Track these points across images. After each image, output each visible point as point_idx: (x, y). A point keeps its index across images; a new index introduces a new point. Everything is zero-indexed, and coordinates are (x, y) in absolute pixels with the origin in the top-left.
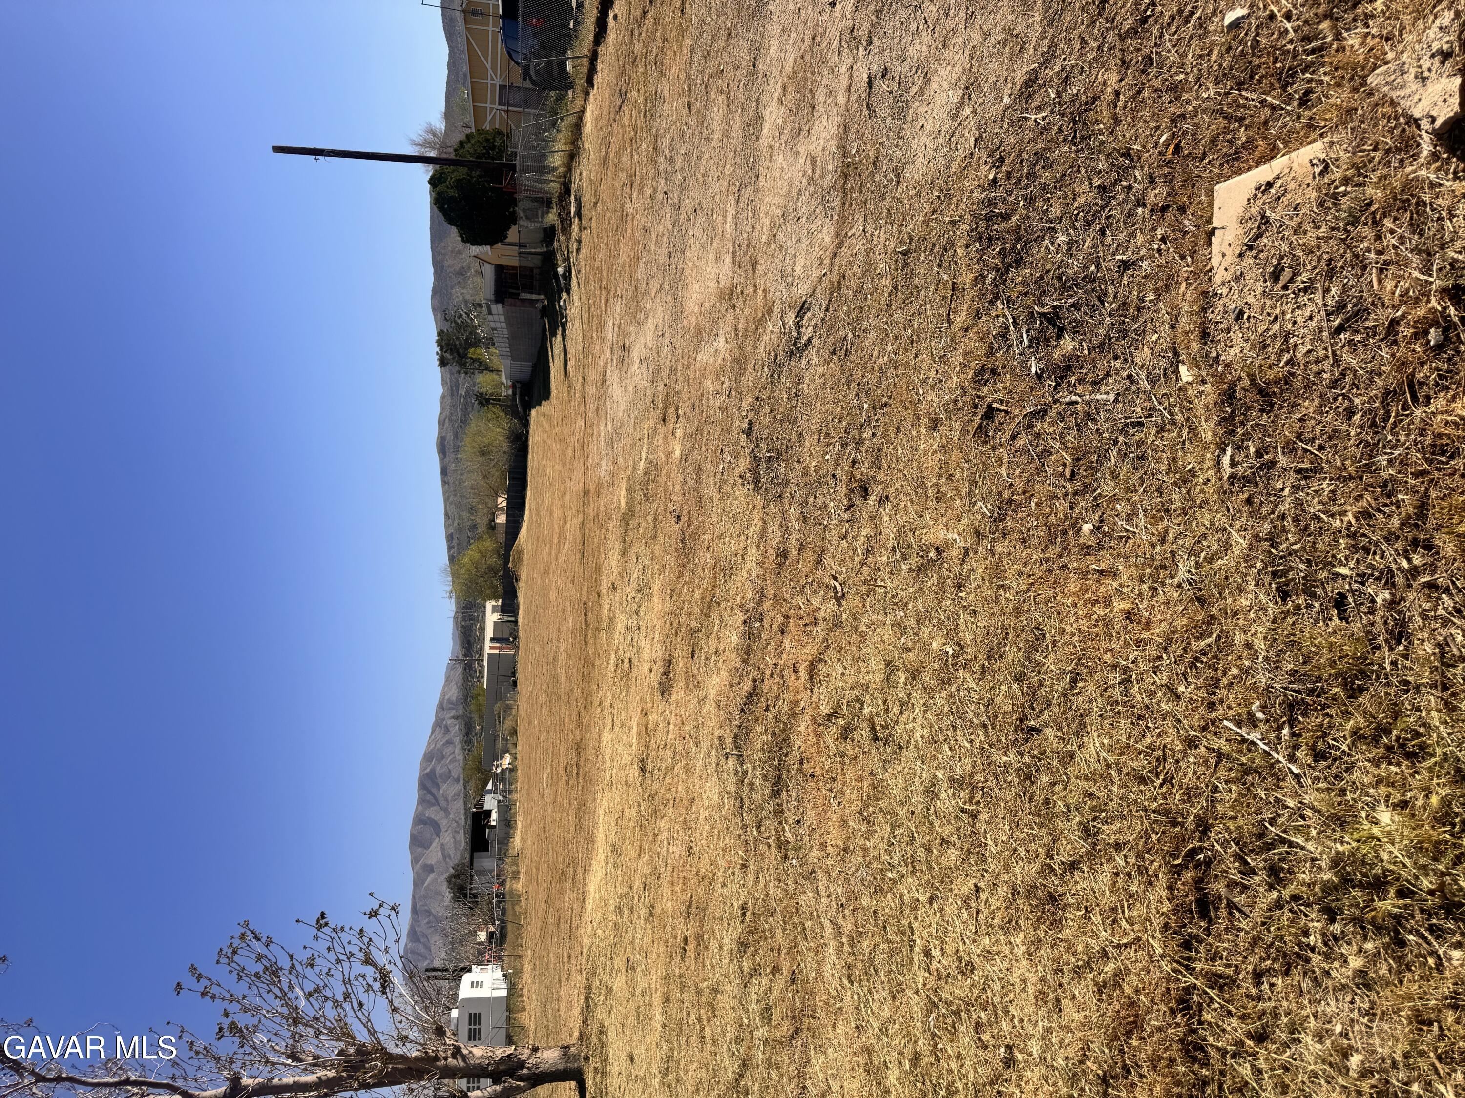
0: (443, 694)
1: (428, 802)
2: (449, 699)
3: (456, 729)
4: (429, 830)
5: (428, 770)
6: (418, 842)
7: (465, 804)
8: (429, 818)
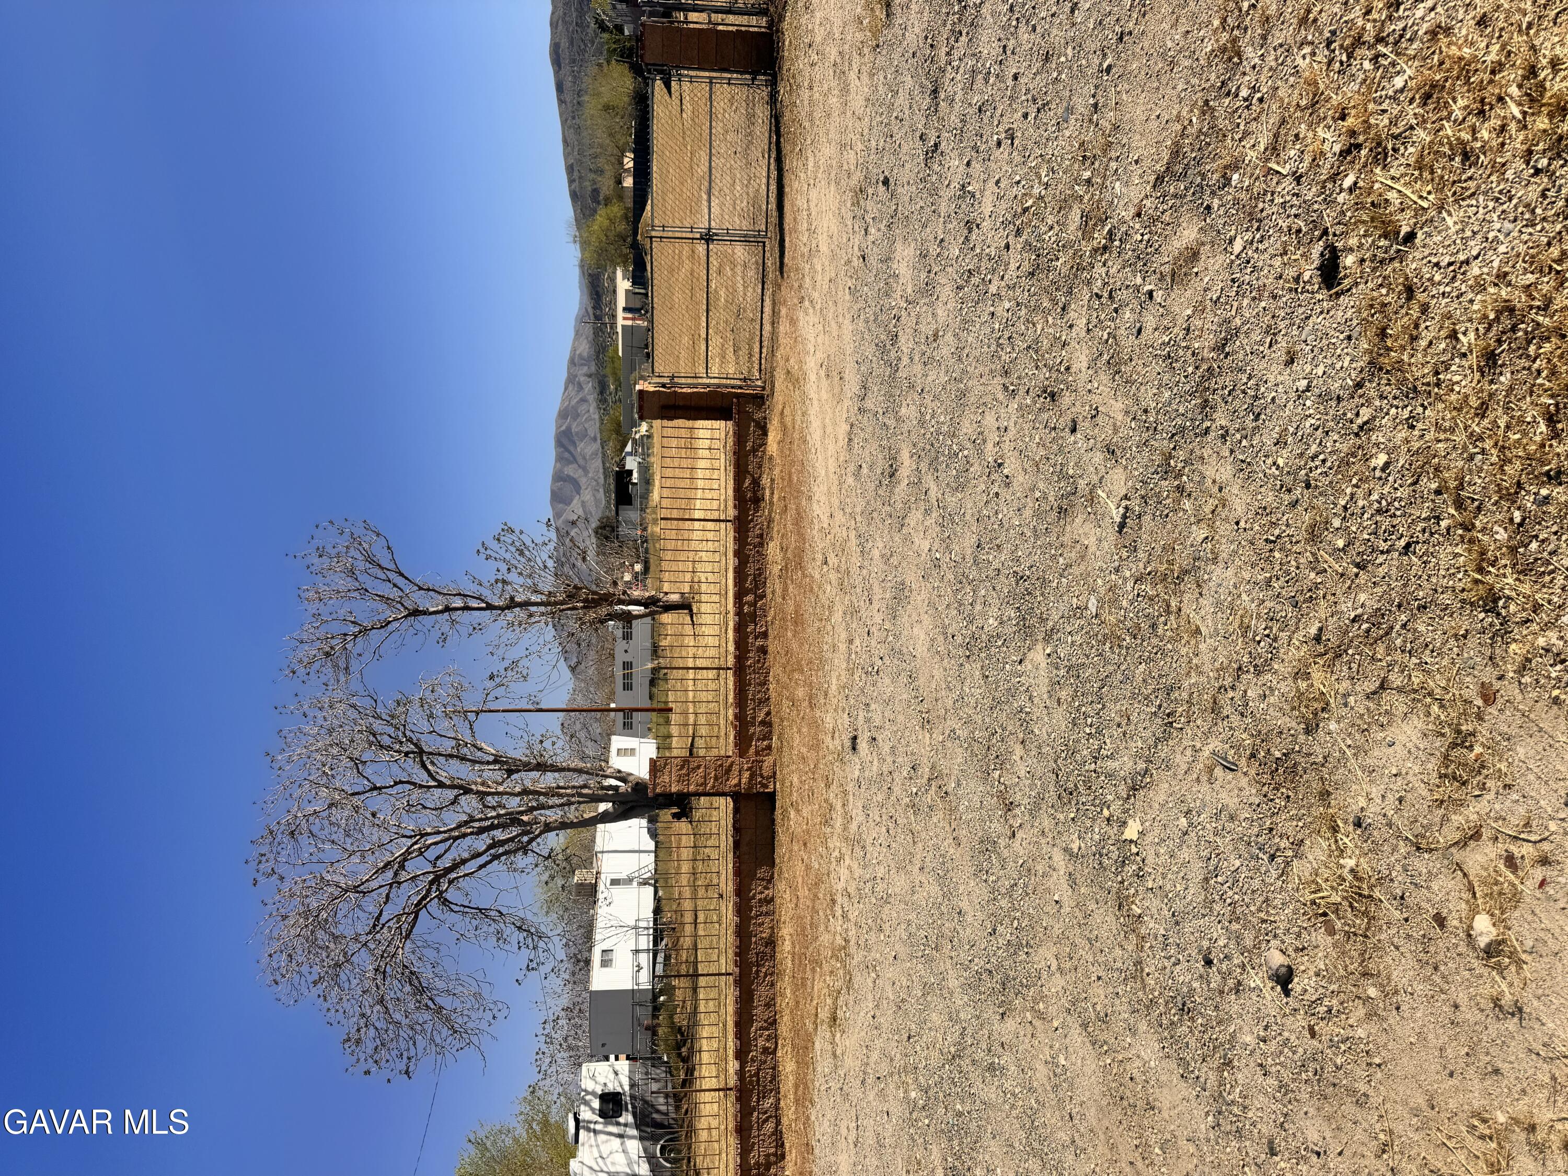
0: (574, 350)
1: (567, 459)
2: (580, 355)
3: (589, 386)
4: (569, 488)
5: (564, 428)
6: (558, 498)
7: (604, 463)
8: (568, 476)
